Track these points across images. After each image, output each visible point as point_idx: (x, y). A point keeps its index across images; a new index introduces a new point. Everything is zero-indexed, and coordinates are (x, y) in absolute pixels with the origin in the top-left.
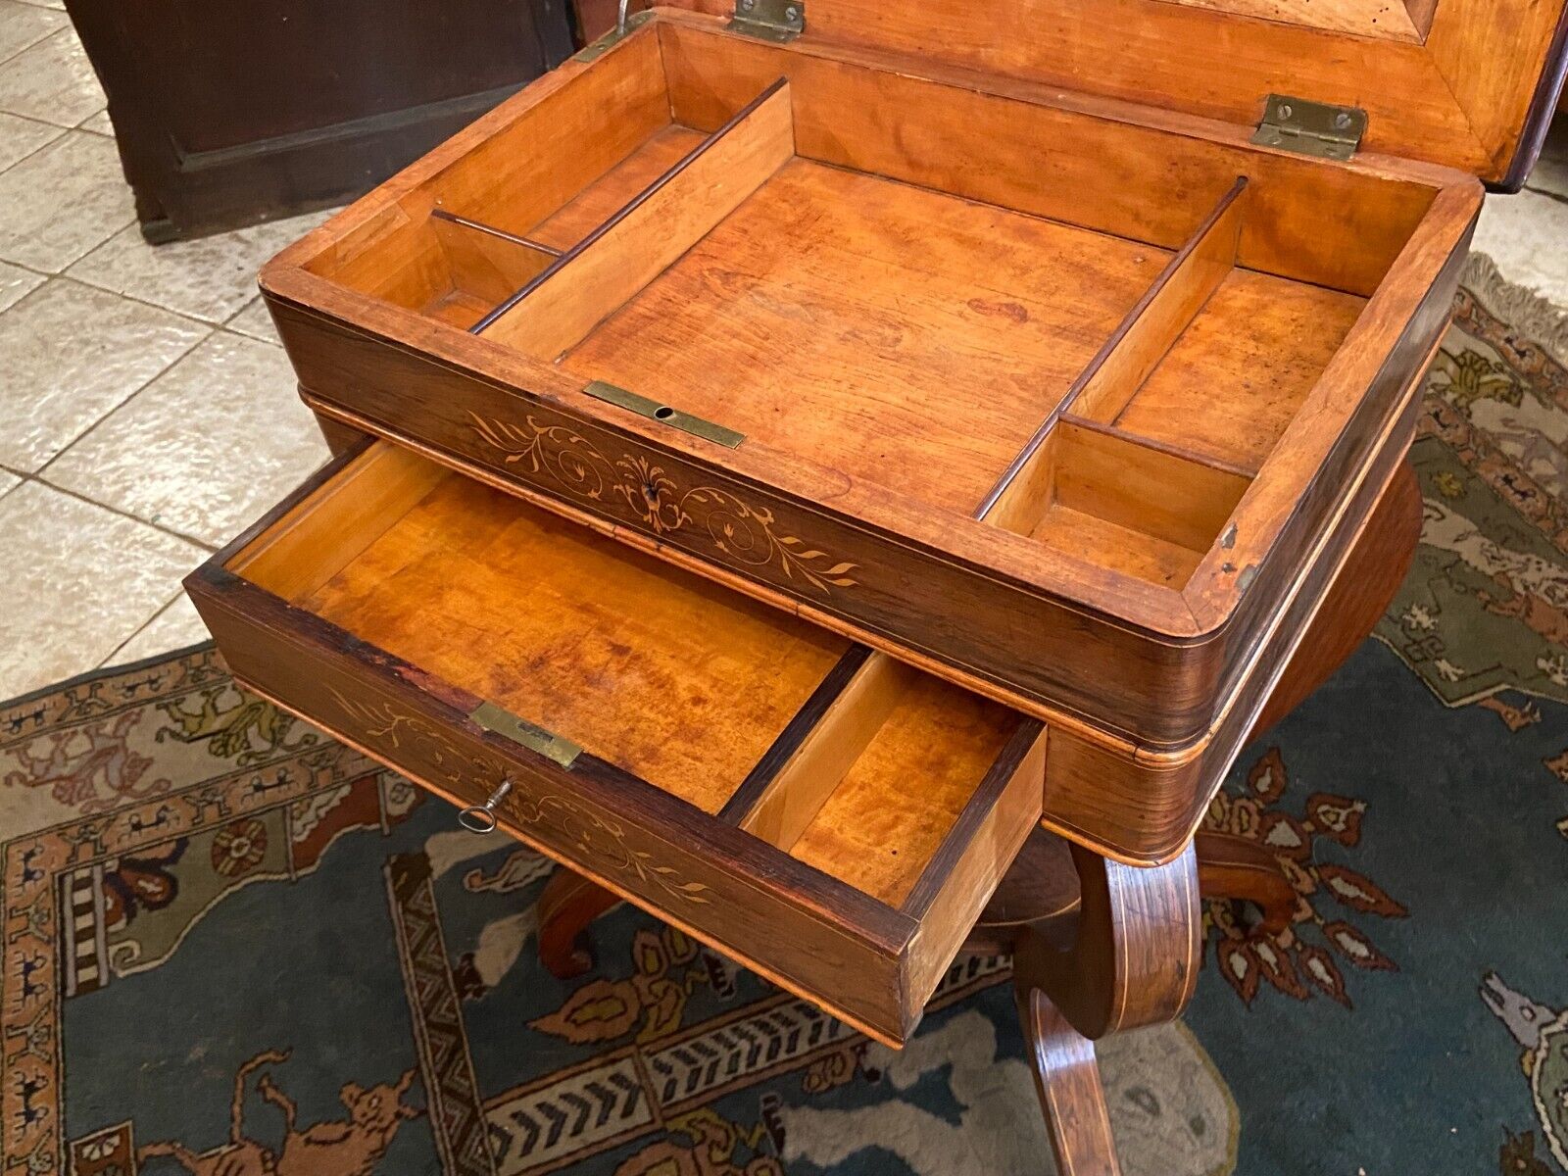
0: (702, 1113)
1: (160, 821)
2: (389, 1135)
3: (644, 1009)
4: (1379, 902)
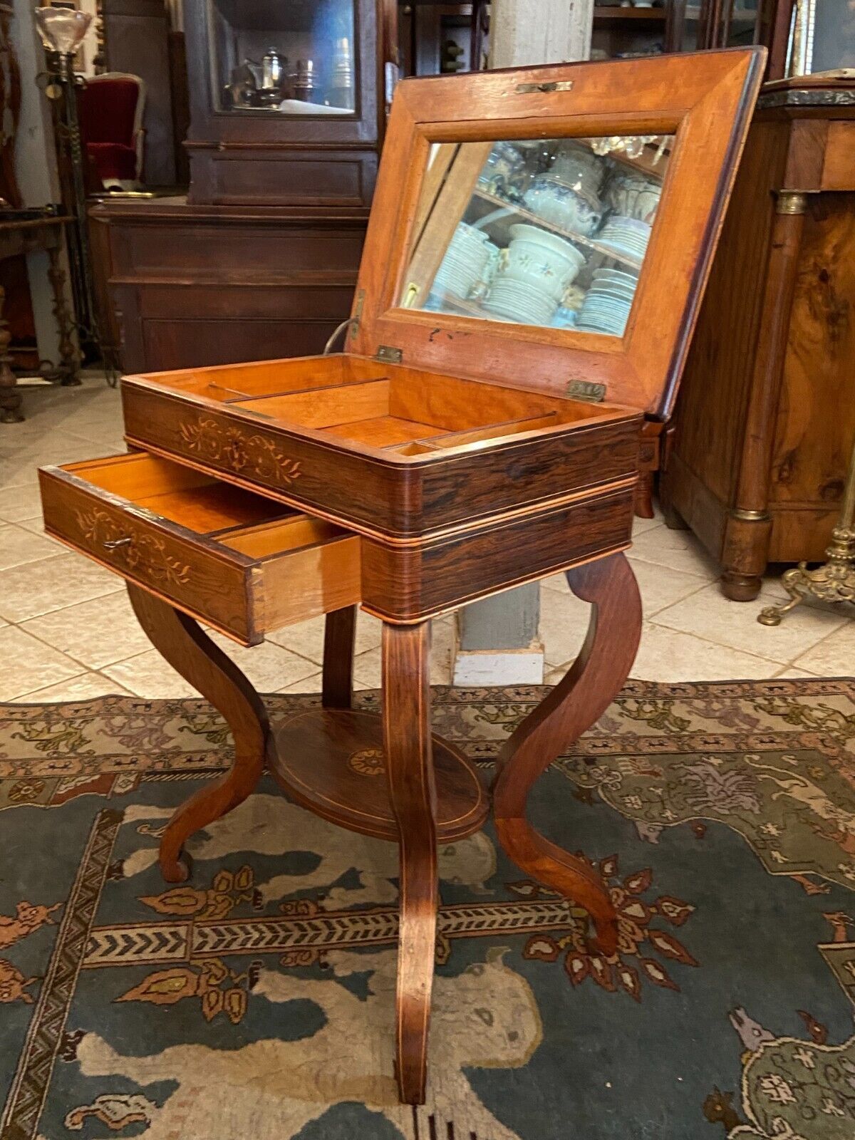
0: (215, 961)
2: (33, 930)
3: (207, 906)
4: (682, 956)
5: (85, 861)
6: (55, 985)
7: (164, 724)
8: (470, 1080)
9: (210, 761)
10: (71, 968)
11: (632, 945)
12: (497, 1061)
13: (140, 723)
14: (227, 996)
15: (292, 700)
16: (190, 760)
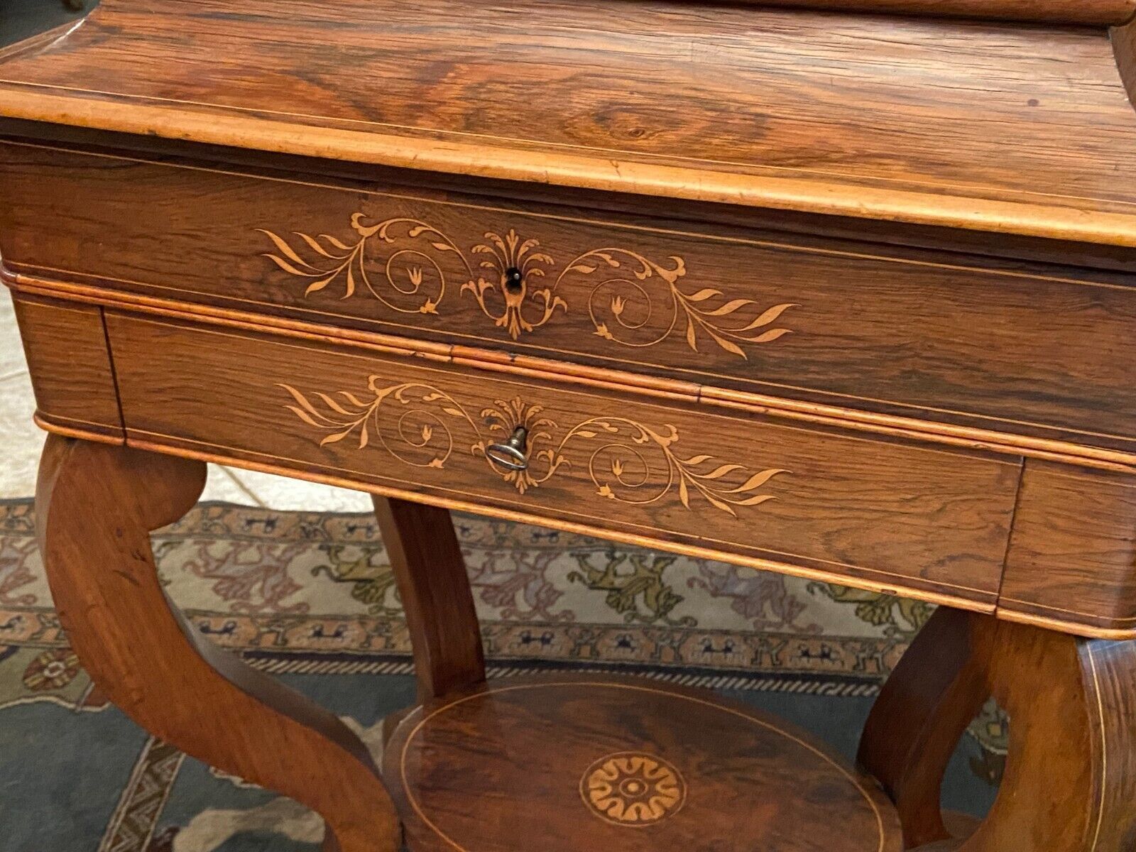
1: (9, 626)
5: (115, 824)
7: (291, 559)
9: (351, 639)
13: (252, 554)
15: (502, 528)
16: (318, 634)
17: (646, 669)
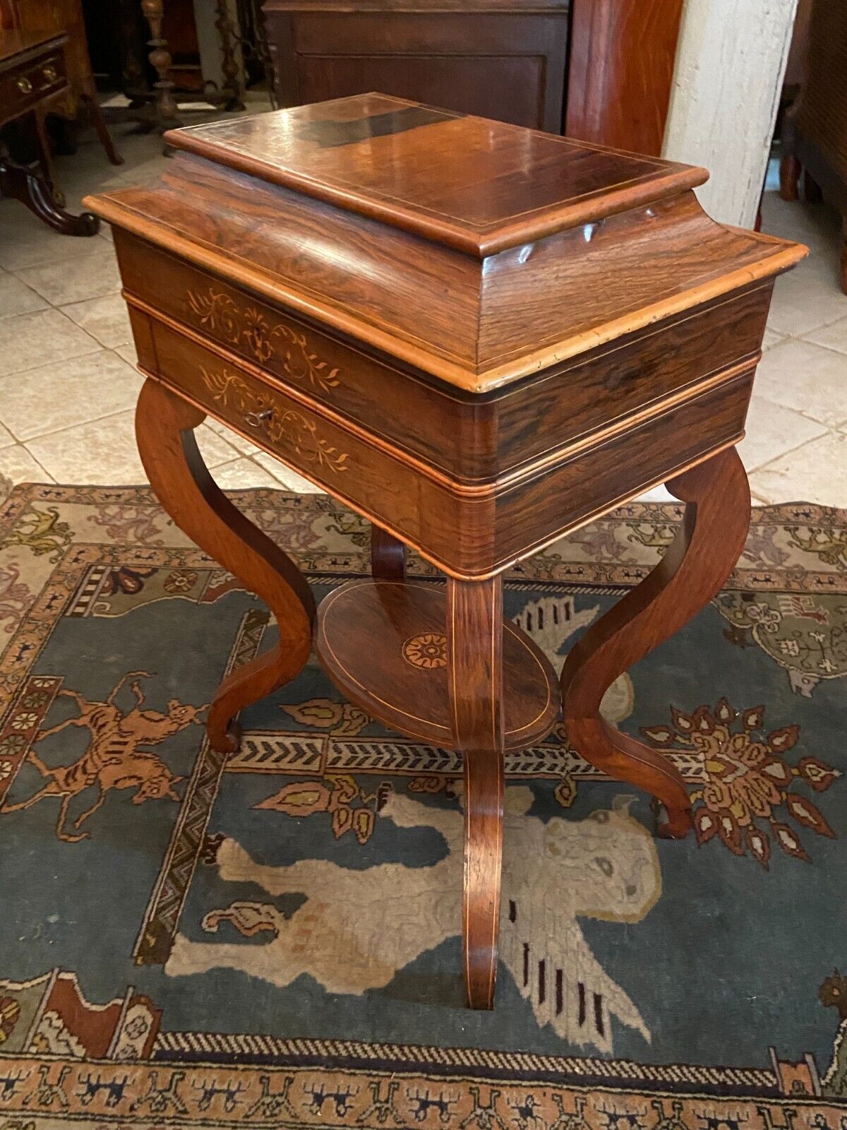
0: (347, 778)
1: (150, 557)
2: (182, 727)
3: (343, 720)
4: (819, 825)
5: (231, 662)
6: (199, 786)
7: (312, 521)
8: (584, 930)
9: (354, 565)
10: (215, 770)
11: (767, 808)
12: (611, 913)
13: (288, 518)
14: (356, 815)
16: (334, 563)
17: (532, 583)
